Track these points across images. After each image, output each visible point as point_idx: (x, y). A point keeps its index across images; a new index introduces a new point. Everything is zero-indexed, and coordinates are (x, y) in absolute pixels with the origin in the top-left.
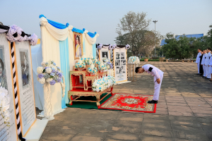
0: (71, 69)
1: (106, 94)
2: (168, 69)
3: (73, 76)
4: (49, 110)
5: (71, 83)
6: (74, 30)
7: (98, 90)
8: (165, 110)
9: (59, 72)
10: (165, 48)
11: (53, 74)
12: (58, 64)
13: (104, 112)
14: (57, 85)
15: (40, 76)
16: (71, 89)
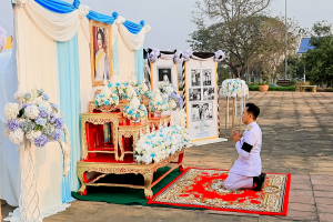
0: (84, 109)
1: (167, 169)
2: (318, 109)
3: (90, 126)
4: (33, 205)
5: (84, 141)
6: (91, 16)
7: (149, 160)
8: (309, 208)
9: (57, 116)
10: (310, 59)
11: (42, 122)
12: (55, 99)
13: (163, 212)
14: (51, 146)
15: (11, 126)
16: (85, 156)
